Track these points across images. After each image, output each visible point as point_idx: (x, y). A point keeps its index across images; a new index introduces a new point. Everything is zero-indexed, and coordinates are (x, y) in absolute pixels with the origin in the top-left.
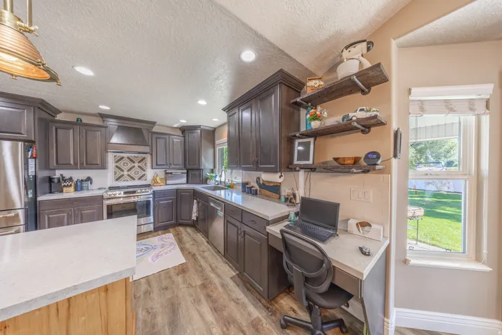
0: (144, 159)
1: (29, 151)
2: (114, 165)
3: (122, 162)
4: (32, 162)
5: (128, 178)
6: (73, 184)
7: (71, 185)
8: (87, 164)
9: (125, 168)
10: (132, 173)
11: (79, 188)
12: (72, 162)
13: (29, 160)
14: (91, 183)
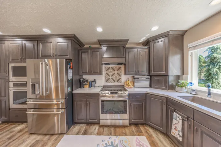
0: (120, 68)
1: (68, 65)
2: (105, 72)
3: (109, 70)
4: (70, 72)
5: (112, 81)
6: (88, 84)
7: (87, 84)
8: (93, 72)
9: (110, 74)
10: (113, 77)
11: (91, 86)
12: (87, 71)
13: (69, 70)
14: (95, 83)
